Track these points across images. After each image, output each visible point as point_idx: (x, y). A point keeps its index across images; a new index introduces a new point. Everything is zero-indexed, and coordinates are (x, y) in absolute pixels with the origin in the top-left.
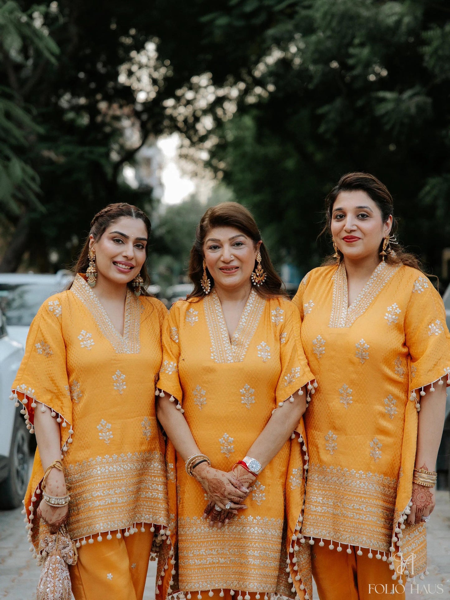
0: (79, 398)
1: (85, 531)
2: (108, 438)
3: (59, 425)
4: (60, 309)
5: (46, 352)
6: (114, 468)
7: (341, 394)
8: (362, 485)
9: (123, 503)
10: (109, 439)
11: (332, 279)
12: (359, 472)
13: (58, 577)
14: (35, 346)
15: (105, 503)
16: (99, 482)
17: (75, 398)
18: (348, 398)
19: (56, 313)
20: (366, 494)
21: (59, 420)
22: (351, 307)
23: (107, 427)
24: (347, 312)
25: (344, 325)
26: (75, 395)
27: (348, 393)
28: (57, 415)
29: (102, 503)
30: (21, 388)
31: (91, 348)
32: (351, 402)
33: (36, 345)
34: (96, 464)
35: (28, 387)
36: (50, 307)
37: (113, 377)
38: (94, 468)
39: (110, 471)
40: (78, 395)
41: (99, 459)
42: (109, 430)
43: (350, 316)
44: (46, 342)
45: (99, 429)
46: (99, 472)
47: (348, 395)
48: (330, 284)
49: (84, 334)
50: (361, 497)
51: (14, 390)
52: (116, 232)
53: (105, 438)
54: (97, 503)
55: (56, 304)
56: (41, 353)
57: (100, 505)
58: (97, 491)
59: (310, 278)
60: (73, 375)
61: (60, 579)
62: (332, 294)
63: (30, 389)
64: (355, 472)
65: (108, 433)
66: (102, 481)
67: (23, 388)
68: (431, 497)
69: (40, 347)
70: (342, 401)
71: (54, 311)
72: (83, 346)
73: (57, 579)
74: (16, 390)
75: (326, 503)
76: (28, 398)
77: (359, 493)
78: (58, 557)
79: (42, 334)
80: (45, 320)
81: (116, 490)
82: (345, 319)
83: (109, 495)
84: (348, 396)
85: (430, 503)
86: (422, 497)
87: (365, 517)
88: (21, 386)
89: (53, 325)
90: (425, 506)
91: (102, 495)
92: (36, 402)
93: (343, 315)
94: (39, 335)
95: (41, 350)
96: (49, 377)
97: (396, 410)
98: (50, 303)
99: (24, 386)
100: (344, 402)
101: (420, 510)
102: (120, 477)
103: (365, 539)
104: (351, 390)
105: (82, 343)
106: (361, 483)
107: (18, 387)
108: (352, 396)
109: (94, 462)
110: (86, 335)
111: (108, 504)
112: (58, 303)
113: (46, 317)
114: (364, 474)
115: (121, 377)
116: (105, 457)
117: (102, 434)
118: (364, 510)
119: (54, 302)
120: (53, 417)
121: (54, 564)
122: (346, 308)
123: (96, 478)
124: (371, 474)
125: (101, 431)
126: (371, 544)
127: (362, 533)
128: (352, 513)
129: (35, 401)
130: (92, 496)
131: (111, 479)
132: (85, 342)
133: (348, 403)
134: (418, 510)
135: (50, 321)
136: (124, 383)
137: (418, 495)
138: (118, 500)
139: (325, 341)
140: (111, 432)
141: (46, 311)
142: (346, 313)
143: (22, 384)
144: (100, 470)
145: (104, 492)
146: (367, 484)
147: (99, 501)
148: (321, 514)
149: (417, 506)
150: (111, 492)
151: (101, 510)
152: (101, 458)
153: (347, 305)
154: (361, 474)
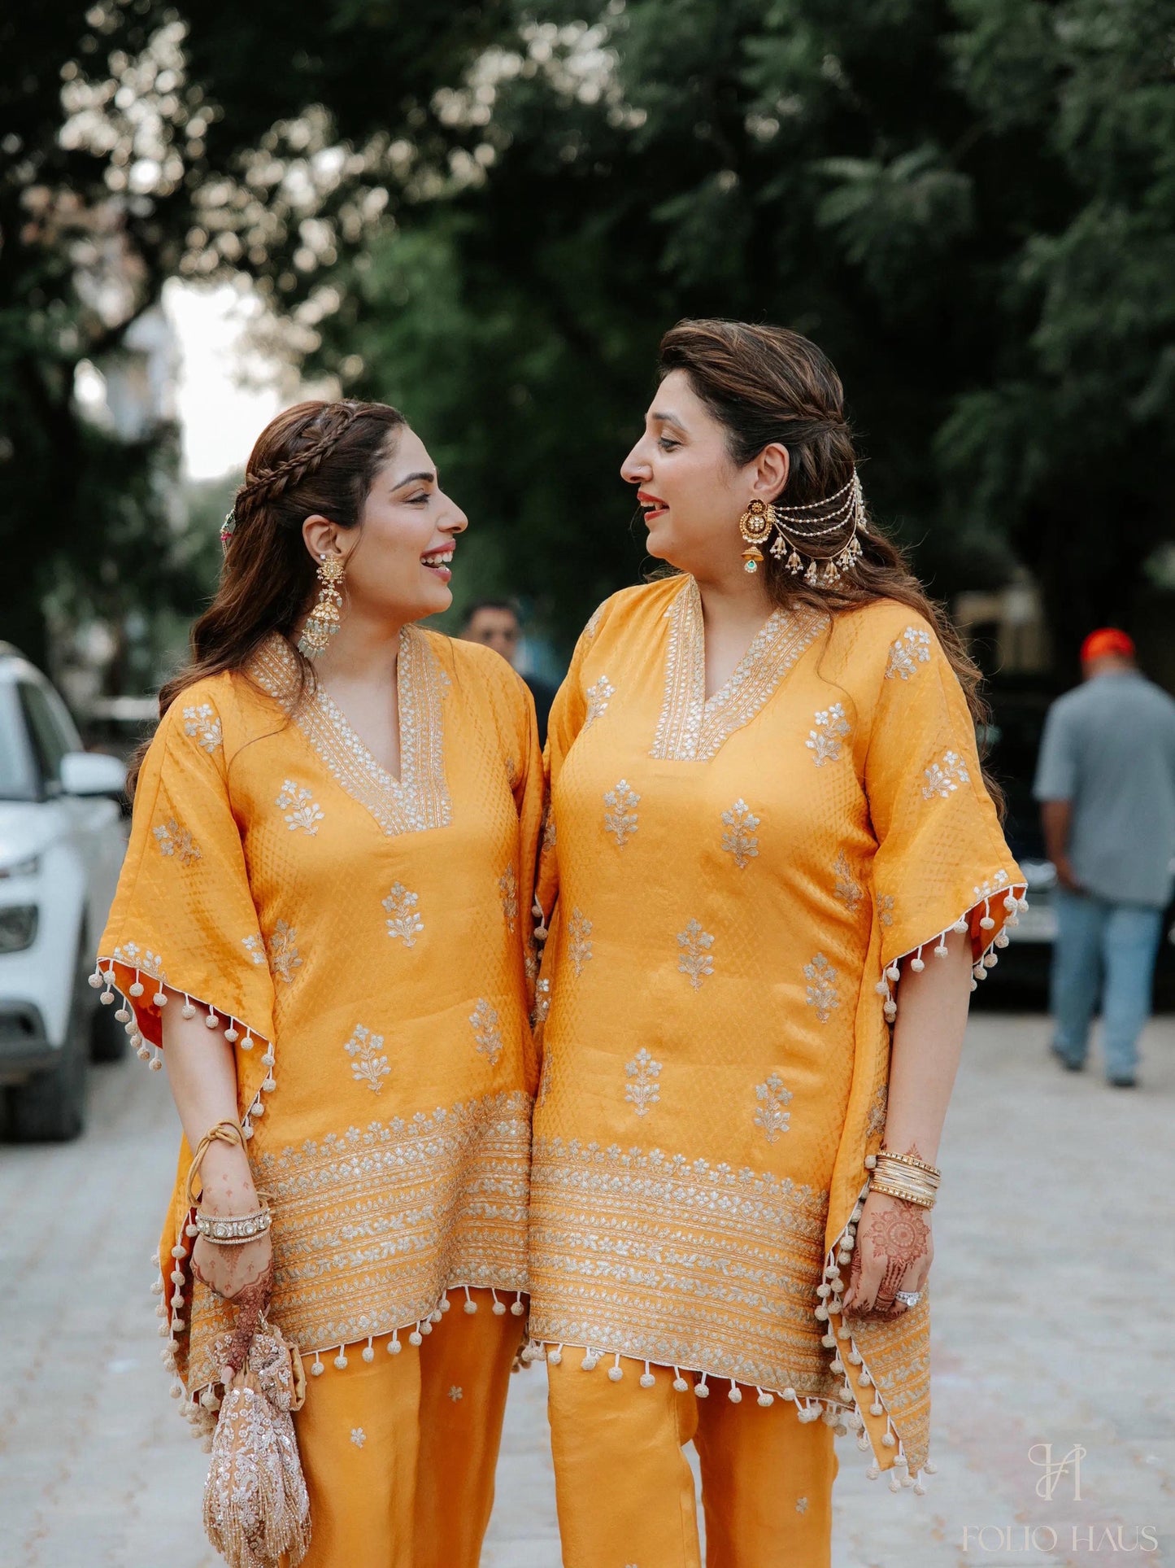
0: (294, 968)
1: (327, 1330)
2: (377, 1074)
3: (233, 1047)
4: (215, 729)
5: (184, 849)
6: (398, 1156)
7: (683, 948)
8: (725, 1202)
9: (429, 1247)
10: (379, 1079)
11: (666, 615)
12: (720, 1166)
13: (243, 1444)
14: (153, 835)
15: (380, 1254)
16: (359, 1199)
17: (282, 968)
18: (701, 958)
19: (205, 742)
20: (734, 1229)
21: (231, 1034)
22: (713, 699)
23: (372, 1045)
24: (704, 713)
25: (692, 753)
26: (282, 960)
27: (700, 946)
28: (225, 1021)
29: (372, 1255)
30: (125, 953)
31: (316, 829)
32: (710, 970)
33: (156, 830)
34: (347, 1150)
35: (144, 950)
36: (188, 725)
37: (384, 903)
38: (342, 1162)
39: (386, 1167)
40: (291, 961)
41: (353, 1133)
42: (378, 1052)
43: (712, 727)
44: (181, 825)
45: (352, 1053)
46: (357, 1171)
47: (701, 950)
48: (660, 630)
49: (292, 791)
50: (719, 1237)
51: (106, 959)
53: (368, 1075)
54: (359, 1257)
55: (203, 715)
56: (171, 852)
57: (366, 1263)
58: (356, 1224)
59: (606, 617)
60: (275, 904)
61: (251, 1451)
62: (664, 662)
63: (149, 954)
64: (707, 1165)
65: (375, 1061)
66: (366, 1196)
67: (132, 954)
68: (925, 1235)
69: (166, 834)
70: (684, 968)
71: (199, 735)
72: (293, 827)
73: (243, 1449)
74: (112, 961)
75: (608, 1250)
76: (144, 979)
77: (716, 1225)
78: (250, 1391)
79: (169, 799)
80: (177, 763)
81: (406, 1216)
82: (695, 735)
83: (391, 1230)
84: (702, 953)
85: (921, 1251)
86: (904, 1235)
87: (724, 1291)
88: (126, 948)
89: (201, 776)
90: (909, 1259)
91: (371, 1233)
92: (166, 990)
93: (693, 724)
94: (164, 805)
95: (171, 843)
96: (198, 920)
98: (189, 713)
99: (132, 948)
100: (692, 971)
101: (896, 1269)
102: (418, 1177)
103: (720, 1353)
104: (712, 938)
105: (288, 818)
106: (721, 1195)
107: (117, 950)
108: (714, 955)
109: (341, 1143)
110: (297, 793)
111: (390, 1256)
112: (210, 712)
113: (179, 755)
114: (730, 1173)
115: (407, 902)
116: (370, 1128)
117: (360, 1065)
118: (726, 1272)
119: (199, 709)
120: (209, 1028)
121: (234, 1410)
122: (701, 701)
123: (350, 1188)
124: (752, 1174)
125: (356, 1058)
126: (737, 1368)
127: (714, 1334)
128: (691, 1281)
129: (165, 988)
130: (341, 1238)
131: (391, 1186)
132: (296, 814)
133: (701, 973)
134: (891, 1269)
135: (188, 764)
136: (417, 916)
137: (892, 1227)
138: (416, 1242)
139: (639, 797)
140: (384, 1058)
141: (179, 734)
142: (699, 717)
143: (127, 942)
144: (359, 1166)
145: (376, 1225)
146: (737, 1200)
147: (362, 1252)
148: (593, 1281)
149: (889, 1257)
150: (395, 1222)
151: (370, 1274)
152: (357, 1131)
153: (703, 691)
154: (723, 1174)
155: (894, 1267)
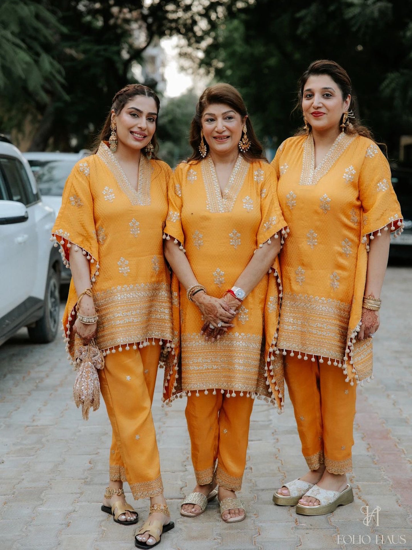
0: (104, 240)
1: (109, 344)
2: (126, 271)
3: (89, 261)
4: (88, 169)
5: (78, 203)
6: (131, 295)
7: (309, 238)
8: (324, 308)
9: (138, 322)
10: (126, 273)
11: (302, 146)
12: (322, 298)
13: (90, 378)
14: (69, 199)
15: (124, 322)
16: (120, 306)
17: (101, 240)
18: (314, 240)
19: (85, 173)
20: (327, 316)
21: (88, 257)
22: (316, 168)
23: (125, 263)
24: (314, 172)
25: (311, 183)
26: (100, 238)
27: (314, 237)
28: (87, 254)
29: (122, 322)
30: (59, 232)
31: (112, 201)
32: (316, 244)
33: (70, 198)
34: (117, 292)
35: (64, 231)
36: (80, 168)
37: (130, 224)
38: (116, 295)
39: (127, 298)
40: (103, 238)
41: (119, 288)
42: (127, 266)
43: (317, 176)
44: (78, 196)
45: (119, 265)
46: (119, 298)
47: (314, 238)
48: (301, 150)
49: (107, 190)
50: (323, 318)
51: (53, 233)
52: (132, 108)
53: (124, 272)
54: (118, 322)
55: (85, 166)
56: (74, 204)
57: (120, 324)
58: (118, 313)
59: (285, 145)
60: (99, 222)
61: (92, 380)
62: (302, 159)
63: (66, 233)
64: (318, 298)
65: (126, 268)
66: (122, 305)
67: (61, 232)
68: (376, 318)
69: (73, 200)
70: (309, 243)
71: (83, 171)
72: (106, 199)
73: (90, 379)
74: (55, 234)
75: (296, 323)
76: (64, 240)
77: (322, 315)
78: (90, 363)
79: (75, 189)
80: (77, 179)
81: (132, 312)
82: (312, 178)
83: (127, 316)
84: (314, 239)
85: (375, 323)
86: (370, 319)
87: (326, 333)
88: (59, 230)
89: (83, 182)
90: (371, 325)
91: (122, 316)
92: (70, 243)
93: (311, 175)
94: (73, 191)
95: (74, 202)
96: (81, 224)
97: (350, 251)
98: (81, 165)
99: (61, 231)
100: (311, 244)
101: (368, 328)
102: (136, 302)
103: (325, 350)
104: (316, 235)
105: (105, 197)
106: (323, 307)
107: (57, 231)
108: (317, 239)
109: (115, 290)
110: (109, 190)
111: (127, 323)
112: (87, 165)
113: (78, 176)
114: (325, 300)
115: (136, 224)
116: (124, 286)
117: (121, 269)
118: (325, 328)
119: (84, 164)
120: (84, 255)
121: (86, 368)
122: (313, 169)
123: (117, 303)
124: (331, 300)
125: (121, 266)
126: (330, 354)
127: (324, 345)
128: (316, 331)
129: (70, 242)
130: (114, 316)
131: (128, 304)
132: (108, 196)
133: (314, 245)
134: (366, 328)
135: (80, 179)
136: (138, 229)
137: (366, 316)
138: (134, 320)
139: (296, 196)
140: (128, 267)
141: (78, 171)
142: (313, 174)
143: (60, 229)
144: (120, 297)
145: (124, 314)
146: (328, 308)
147: (119, 321)
148: (292, 331)
149: (365, 325)
150: (129, 313)
151: (121, 327)
152: (120, 287)
153: (314, 167)
154: (323, 300)
155: (367, 327)
